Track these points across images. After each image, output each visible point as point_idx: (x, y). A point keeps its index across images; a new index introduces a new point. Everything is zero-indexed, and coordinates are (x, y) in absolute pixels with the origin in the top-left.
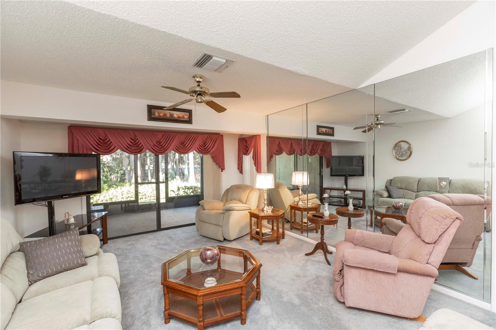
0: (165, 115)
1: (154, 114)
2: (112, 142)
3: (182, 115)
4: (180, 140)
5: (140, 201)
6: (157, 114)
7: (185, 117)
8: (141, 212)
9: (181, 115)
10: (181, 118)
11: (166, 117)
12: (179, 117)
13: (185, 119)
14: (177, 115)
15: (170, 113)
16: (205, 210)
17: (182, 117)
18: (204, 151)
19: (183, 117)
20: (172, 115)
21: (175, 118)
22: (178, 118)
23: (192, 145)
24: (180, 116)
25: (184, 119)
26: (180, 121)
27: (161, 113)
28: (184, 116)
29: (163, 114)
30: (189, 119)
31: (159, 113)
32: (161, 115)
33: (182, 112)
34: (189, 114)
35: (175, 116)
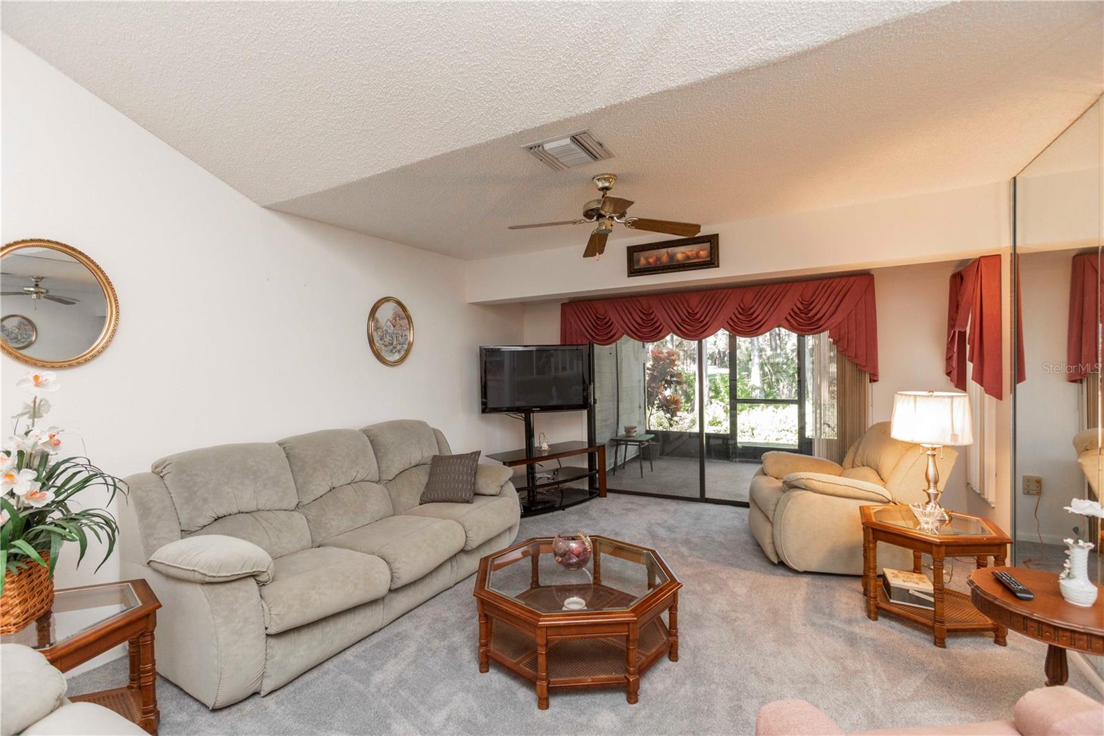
0: (658, 259)
1: (639, 261)
2: (614, 322)
3: (694, 252)
4: (739, 305)
5: (739, 439)
6: (643, 261)
7: (702, 253)
8: (742, 462)
9: (692, 251)
10: (692, 259)
11: (661, 263)
12: (688, 257)
13: (702, 258)
14: (682, 253)
15: (667, 252)
16: (766, 475)
17: (695, 255)
18: (809, 325)
19: (697, 256)
20: (672, 257)
21: (678, 261)
22: (685, 260)
23: (769, 313)
24: (690, 253)
25: (698, 260)
26: (688, 266)
27: (650, 258)
28: (698, 253)
29: (654, 258)
30: (711, 257)
31: (646, 259)
32: (651, 260)
33: (694, 244)
34: (711, 244)
35: (680, 256)
